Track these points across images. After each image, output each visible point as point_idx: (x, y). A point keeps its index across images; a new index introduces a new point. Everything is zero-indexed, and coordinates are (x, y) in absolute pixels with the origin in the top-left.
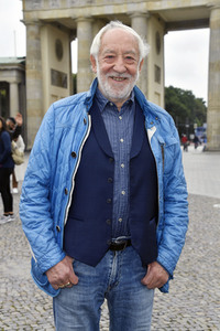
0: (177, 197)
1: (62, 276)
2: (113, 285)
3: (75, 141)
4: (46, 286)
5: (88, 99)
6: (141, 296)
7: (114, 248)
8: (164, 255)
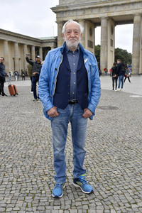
0: (96, 85)
1: (52, 112)
2: (72, 116)
3: (57, 65)
4: (48, 117)
5: (61, 49)
6: (82, 121)
7: (71, 103)
8: (90, 106)
